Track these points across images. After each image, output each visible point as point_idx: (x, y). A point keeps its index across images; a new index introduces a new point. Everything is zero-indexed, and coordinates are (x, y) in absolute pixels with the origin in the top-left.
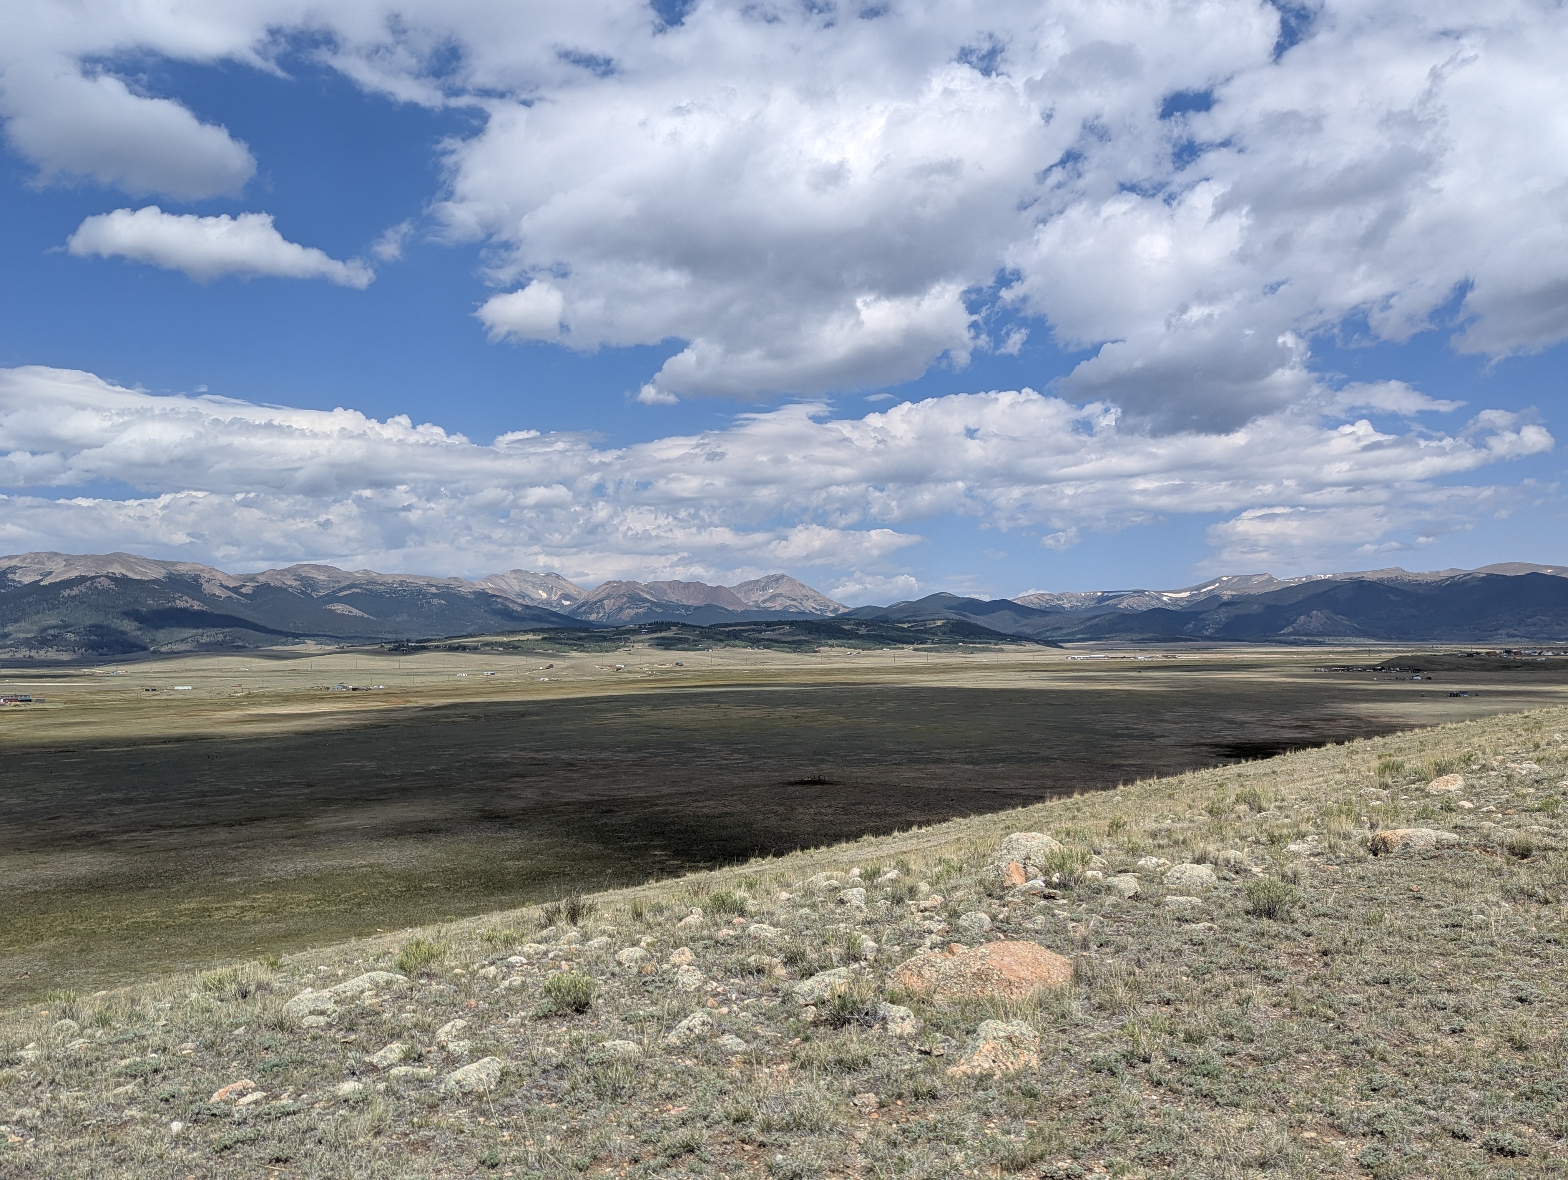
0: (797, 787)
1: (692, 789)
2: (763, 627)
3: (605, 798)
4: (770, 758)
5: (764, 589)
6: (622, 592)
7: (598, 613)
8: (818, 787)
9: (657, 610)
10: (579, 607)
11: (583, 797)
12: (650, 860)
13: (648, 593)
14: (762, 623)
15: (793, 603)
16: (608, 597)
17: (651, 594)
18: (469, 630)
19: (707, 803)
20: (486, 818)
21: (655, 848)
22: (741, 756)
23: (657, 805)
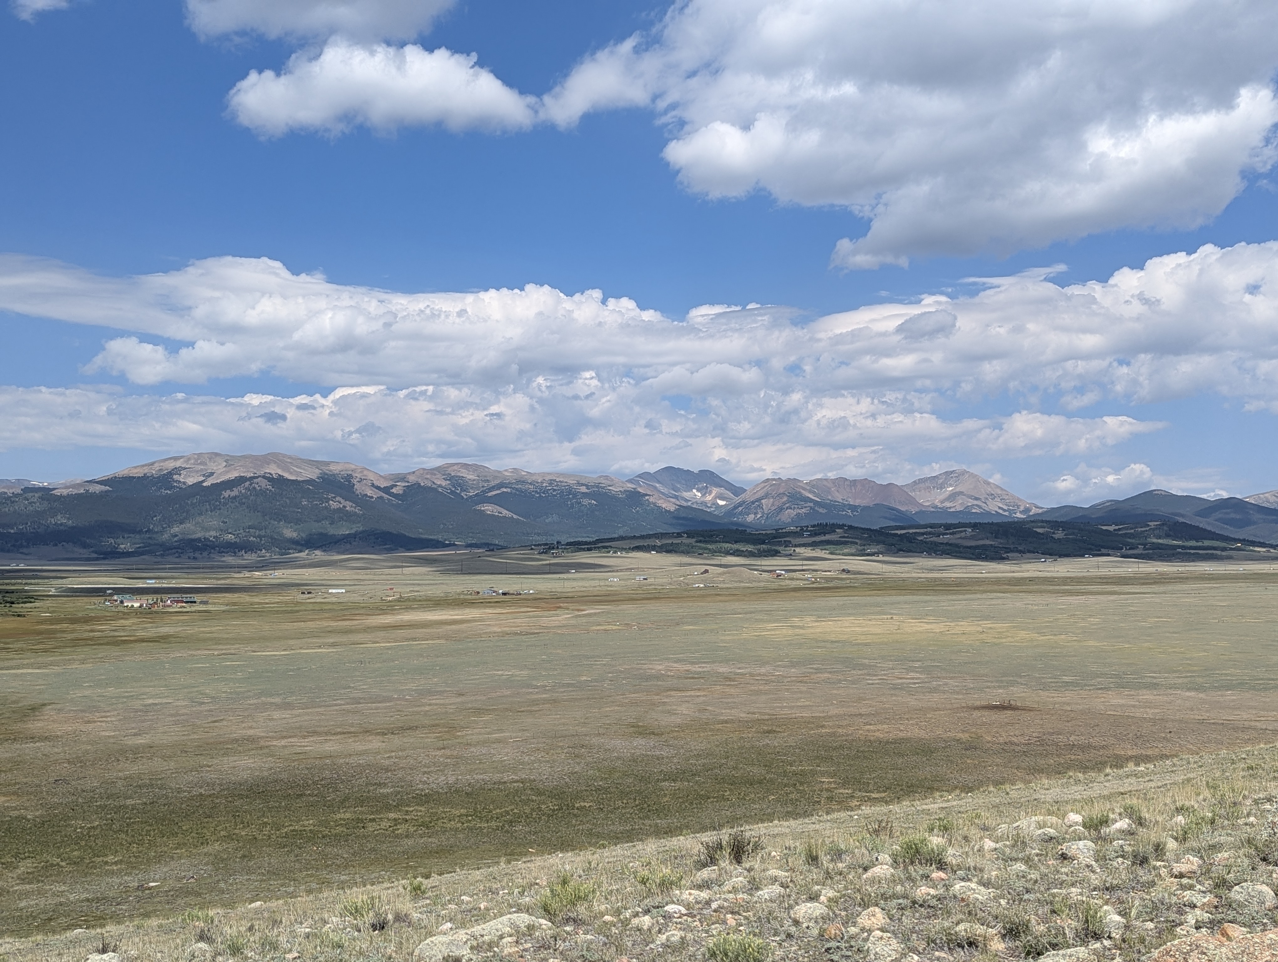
0: (986, 713)
1: (863, 711)
2: (941, 530)
3: (767, 717)
4: (951, 678)
5: (941, 487)
6: (781, 491)
7: (756, 514)
8: (1009, 712)
9: (821, 510)
10: (736, 507)
11: (742, 715)
12: (817, 788)
13: (810, 492)
14: (940, 526)
15: (976, 502)
16: (766, 496)
17: (814, 493)
18: (621, 532)
19: (880, 727)
20: (640, 734)
21: (823, 774)
22: (918, 675)
23: (823, 726)
